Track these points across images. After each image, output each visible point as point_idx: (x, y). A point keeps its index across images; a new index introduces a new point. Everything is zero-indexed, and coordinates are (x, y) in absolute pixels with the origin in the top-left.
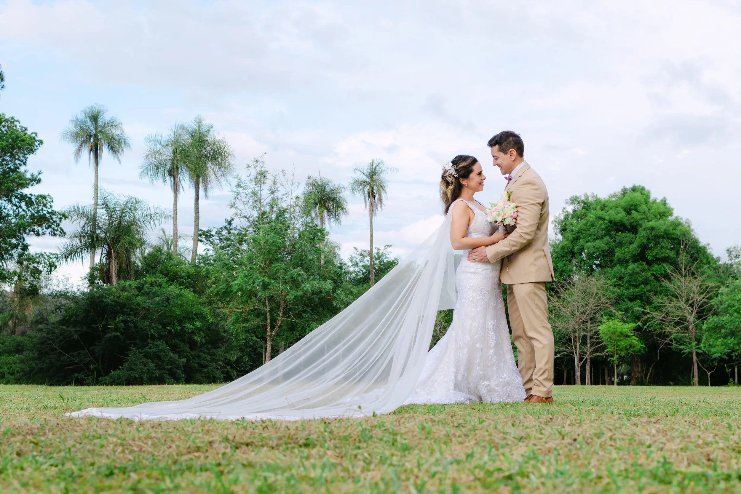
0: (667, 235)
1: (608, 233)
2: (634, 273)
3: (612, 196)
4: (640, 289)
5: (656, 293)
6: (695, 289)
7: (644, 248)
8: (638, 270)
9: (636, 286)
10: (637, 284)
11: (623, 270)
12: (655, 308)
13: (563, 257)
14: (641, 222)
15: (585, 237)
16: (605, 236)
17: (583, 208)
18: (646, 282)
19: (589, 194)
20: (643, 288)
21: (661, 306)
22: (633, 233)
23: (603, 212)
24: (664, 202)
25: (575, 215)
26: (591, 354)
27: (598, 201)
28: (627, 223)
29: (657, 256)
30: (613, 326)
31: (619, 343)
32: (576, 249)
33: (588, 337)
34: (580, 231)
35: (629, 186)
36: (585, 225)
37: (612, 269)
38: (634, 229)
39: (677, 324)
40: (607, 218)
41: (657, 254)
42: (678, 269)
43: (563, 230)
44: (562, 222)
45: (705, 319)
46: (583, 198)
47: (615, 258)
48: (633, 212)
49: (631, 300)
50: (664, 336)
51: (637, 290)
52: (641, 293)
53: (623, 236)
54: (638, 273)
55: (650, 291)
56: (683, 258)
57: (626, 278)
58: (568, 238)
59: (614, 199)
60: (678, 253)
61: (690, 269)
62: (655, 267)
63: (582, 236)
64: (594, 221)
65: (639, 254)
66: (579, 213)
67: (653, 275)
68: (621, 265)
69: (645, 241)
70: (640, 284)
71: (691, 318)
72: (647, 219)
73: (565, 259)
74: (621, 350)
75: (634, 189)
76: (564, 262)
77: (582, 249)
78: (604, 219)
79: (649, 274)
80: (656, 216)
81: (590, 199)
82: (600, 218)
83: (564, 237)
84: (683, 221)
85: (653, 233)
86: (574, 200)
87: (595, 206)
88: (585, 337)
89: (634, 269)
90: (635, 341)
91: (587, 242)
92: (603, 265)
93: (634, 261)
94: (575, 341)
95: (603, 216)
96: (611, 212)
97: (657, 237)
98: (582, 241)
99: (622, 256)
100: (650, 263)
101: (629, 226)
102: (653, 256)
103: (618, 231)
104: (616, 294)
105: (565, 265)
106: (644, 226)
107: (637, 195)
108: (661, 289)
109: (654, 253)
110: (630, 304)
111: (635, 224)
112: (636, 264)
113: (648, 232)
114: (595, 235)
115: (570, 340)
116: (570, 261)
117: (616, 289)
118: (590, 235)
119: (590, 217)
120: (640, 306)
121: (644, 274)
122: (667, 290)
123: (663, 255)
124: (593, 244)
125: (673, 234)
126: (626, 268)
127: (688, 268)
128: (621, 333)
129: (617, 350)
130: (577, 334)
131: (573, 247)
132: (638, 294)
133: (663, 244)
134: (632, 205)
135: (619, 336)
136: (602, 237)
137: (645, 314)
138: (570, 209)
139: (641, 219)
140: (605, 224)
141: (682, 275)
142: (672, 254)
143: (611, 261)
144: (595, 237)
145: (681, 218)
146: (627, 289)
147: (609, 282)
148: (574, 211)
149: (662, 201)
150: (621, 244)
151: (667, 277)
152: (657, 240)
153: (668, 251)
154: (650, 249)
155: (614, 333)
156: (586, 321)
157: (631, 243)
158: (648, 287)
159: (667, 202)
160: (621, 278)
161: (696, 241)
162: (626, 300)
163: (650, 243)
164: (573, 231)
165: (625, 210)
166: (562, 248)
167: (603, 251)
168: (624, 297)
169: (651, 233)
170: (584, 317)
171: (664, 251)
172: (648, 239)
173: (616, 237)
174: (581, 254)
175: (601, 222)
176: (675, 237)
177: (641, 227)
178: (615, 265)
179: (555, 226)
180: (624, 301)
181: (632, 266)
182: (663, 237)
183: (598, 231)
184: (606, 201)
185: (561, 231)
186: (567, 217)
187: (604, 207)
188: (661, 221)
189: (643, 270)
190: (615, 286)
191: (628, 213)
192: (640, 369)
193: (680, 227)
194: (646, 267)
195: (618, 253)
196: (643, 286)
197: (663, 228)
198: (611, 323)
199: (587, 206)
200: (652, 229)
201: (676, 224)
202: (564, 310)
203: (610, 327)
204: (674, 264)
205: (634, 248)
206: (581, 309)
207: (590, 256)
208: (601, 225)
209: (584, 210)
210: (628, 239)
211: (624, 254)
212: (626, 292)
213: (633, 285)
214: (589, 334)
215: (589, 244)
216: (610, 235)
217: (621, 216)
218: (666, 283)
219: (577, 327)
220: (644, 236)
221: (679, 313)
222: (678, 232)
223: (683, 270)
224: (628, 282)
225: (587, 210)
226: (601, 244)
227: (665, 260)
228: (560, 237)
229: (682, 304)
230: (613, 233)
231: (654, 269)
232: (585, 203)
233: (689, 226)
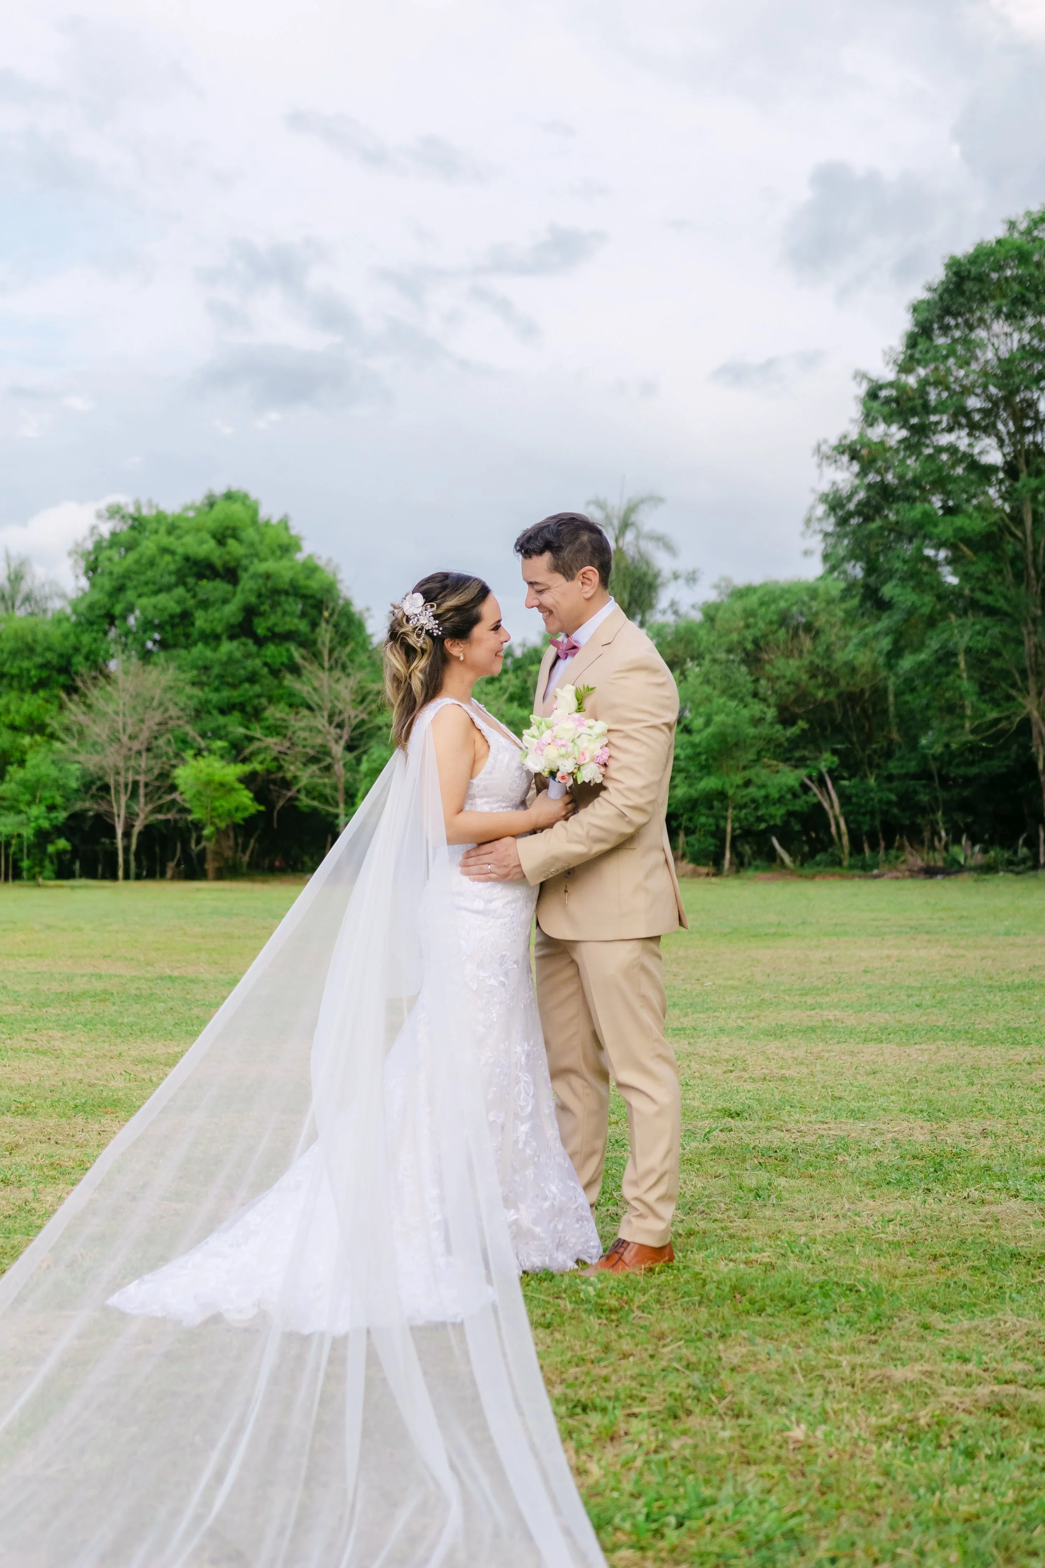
0: (295, 591)
1: (181, 581)
2: (231, 660)
3: (187, 508)
4: (240, 691)
5: (270, 700)
6: (346, 695)
7: (250, 612)
8: (238, 655)
9: (234, 686)
10: (237, 682)
11: (209, 653)
12: (268, 728)
13: (91, 623)
14: (245, 562)
15: (135, 587)
16: (176, 585)
17: (133, 528)
18: (252, 679)
19: (144, 501)
20: (247, 691)
21: (280, 726)
22: (229, 582)
23: (172, 539)
24: (285, 523)
25: (115, 541)
26: (146, 818)
27: (160, 517)
28: (218, 564)
29: (277, 630)
30: (207, 770)
31: (217, 804)
32: (118, 609)
33: (142, 785)
34: (127, 575)
35: (219, 489)
36: (137, 562)
37: (189, 652)
38: (231, 574)
39: (313, 760)
40: (180, 550)
41: (275, 625)
42: (316, 656)
43: (92, 569)
44: (89, 553)
45: (365, 752)
46: (131, 510)
47: (195, 632)
48: (231, 542)
49: (223, 712)
50: (286, 784)
51: (235, 693)
52: (242, 699)
53: (210, 588)
54: (237, 662)
55: (259, 696)
56: (325, 634)
57: (216, 670)
58: (102, 589)
59: (191, 514)
60: (314, 625)
61: (340, 657)
62: (271, 649)
63: (129, 584)
64: (154, 557)
65: (240, 625)
66: (123, 538)
67: (266, 664)
68: (206, 643)
69: (253, 599)
70: (241, 682)
71: (338, 750)
72: (257, 555)
73: (95, 627)
74: (219, 816)
75: (229, 496)
76: (94, 635)
77: (130, 609)
78: (173, 553)
79: (258, 662)
80: (273, 552)
81: (145, 512)
82: (165, 550)
83: (93, 585)
84: (321, 563)
85: (270, 584)
86: (114, 512)
87: (154, 526)
88: (136, 784)
89: (230, 654)
90: (245, 797)
91: (140, 596)
92: (171, 641)
93: (232, 638)
94: (117, 792)
95: (172, 547)
96: (189, 539)
97: (276, 592)
98: (130, 595)
99: (207, 627)
100: (260, 642)
101: (221, 569)
102: (269, 629)
103: (200, 576)
104: (195, 700)
105: (95, 640)
106: (252, 569)
107: (237, 508)
108: (281, 691)
109: (270, 623)
110: (222, 720)
111: (232, 564)
112: (235, 644)
113: (260, 581)
114: (154, 583)
115: (106, 788)
116: (106, 633)
117: (196, 691)
118: (146, 583)
119: (147, 547)
120: (241, 725)
121: (249, 663)
122: (291, 694)
123: (287, 627)
124: (154, 600)
125: (307, 587)
126: (215, 650)
127: (336, 654)
128: (222, 785)
129: (212, 817)
130: (122, 780)
131: (113, 605)
132: (237, 701)
133: (287, 607)
134: (227, 528)
135: (216, 790)
136: (168, 588)
137: (250, 739)
138: (106, 529)
139: (246, 556)
140: (174, 561)
141: (323, 668)
142: (303, 626)
143: (187, 636)
144: (156, 588)
145: (319, 558)
146: (217, 690)
147: (182, 676)
148: (114, 534)
149: (281, 521)
150: (204, 604)
151: (295, 670)
152: (276, 598)
153: (296, 621)
154: (262, 614)
155: (208, 783)
156: (139, 753)
157: (225, 601)
158: (257, 688)
159: (291, 524)
160: (206, 668)
161: (348, 603)
162: (215, 712)
163: (263, 603)
164: (111, 573)
165: (214, 536)
166: (91, 607)
167: (172, 617)
168: (210, 706)
169: (265, 585)
170: (136, 746)
171: (287, 619)
172: (260, 595)
173: (197, 589)
174: (125, 618)
175: (168, 558)
176: (308, 592)
177: (246, 569)
178: (195, 643)
179: (76, 561)
180: (209, 712)
181: (227, 647)
182: (287, 593)
183: (162, 576)
184: (179, 517)
185: (86, 573)
186: (99, 546)
187: (172, 529)
188: (285, 563)
189: (248, 656)
190: (194, 684)
191: (221, 541)
192: (231, 842)
193: (317, 576)
194: (252, 647)
195: (201, 620)
196: (247, 685)
197: (287, 575)
198: (202, 763)
199: (138, 524)
200: (268, 576)
201: (311, 570)
202: (96, 729)
203: (201, 771)
204: (308, 644)
205: (231, 611)
206: (130, 730)
207: (148, 625)
208: (168, 564)
209: (135, 534)
210: (218, 594)
211: (212, 621)
212: (214, 697)
213: (228, 684)
214: (142, 779)
215: (144, 601)
216: (185, 584)
217: (207, 548)
218: (289, 680)
219: (121, 764)
220: (251, 590)
221: (319, 741)
222: (314, 584)
223: (326, 657)
224: (220, 677)
225: (140, 532)
226: (169, 602)
227: (289, 636)
228: (84, 583)
229: (321, 722)
230: (191, 581)
231: (268, 653)
232: (134, 519)
233: (334, 575)
